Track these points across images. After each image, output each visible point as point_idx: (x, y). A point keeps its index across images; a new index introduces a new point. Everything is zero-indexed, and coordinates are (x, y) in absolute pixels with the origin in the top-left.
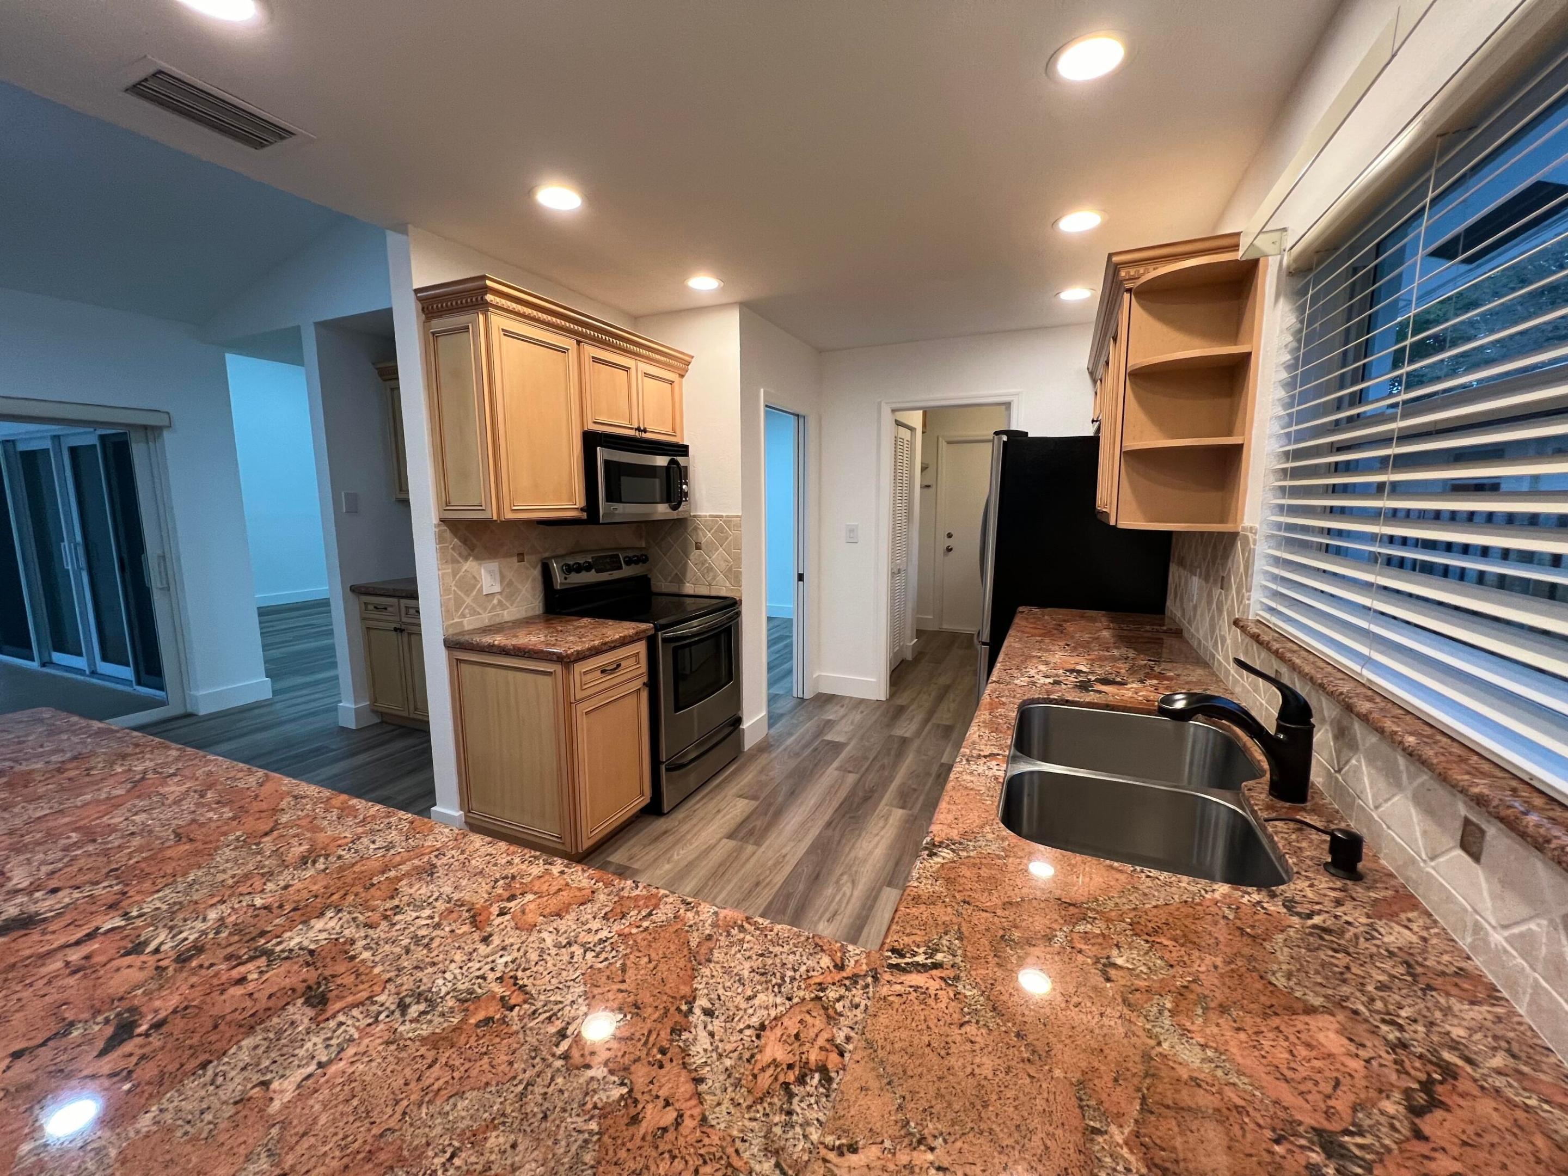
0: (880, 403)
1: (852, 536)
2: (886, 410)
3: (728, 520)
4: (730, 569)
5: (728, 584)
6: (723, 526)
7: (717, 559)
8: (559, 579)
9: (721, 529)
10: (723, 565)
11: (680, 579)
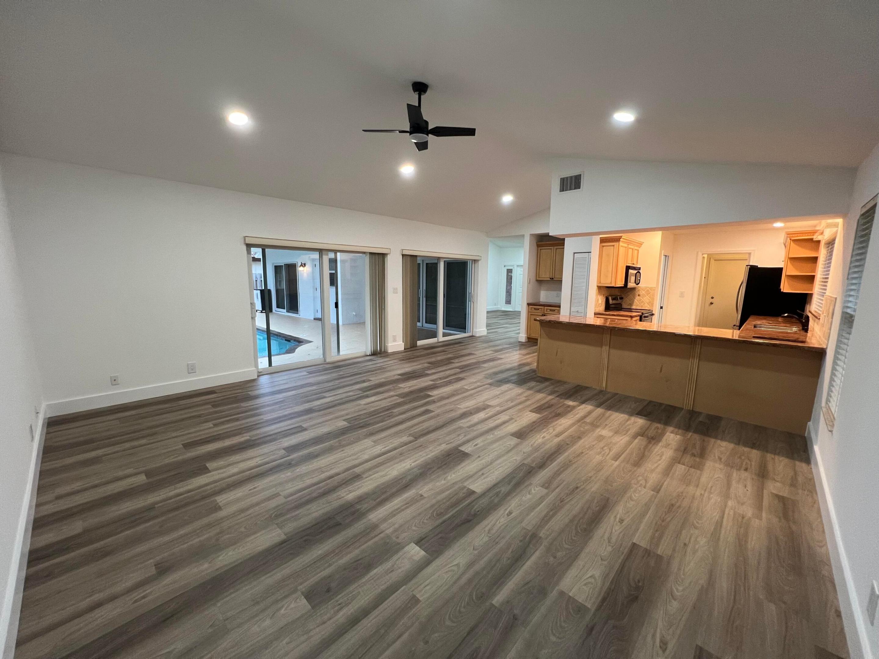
0: (698, 252)
1: (682, 295)
2: (700, 254)
3: (651, 288)
4: (650, 302)
5: (648, 306)
6: (650, 291)
7: (646, 299)
8: (611, 302)
9: (648, 291)
10: (648, 301)
11: (631, 304)
